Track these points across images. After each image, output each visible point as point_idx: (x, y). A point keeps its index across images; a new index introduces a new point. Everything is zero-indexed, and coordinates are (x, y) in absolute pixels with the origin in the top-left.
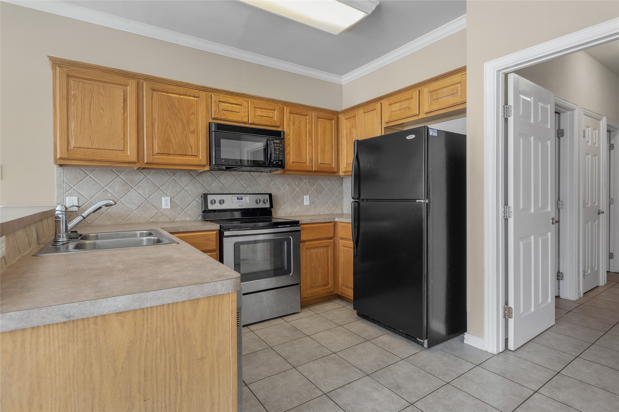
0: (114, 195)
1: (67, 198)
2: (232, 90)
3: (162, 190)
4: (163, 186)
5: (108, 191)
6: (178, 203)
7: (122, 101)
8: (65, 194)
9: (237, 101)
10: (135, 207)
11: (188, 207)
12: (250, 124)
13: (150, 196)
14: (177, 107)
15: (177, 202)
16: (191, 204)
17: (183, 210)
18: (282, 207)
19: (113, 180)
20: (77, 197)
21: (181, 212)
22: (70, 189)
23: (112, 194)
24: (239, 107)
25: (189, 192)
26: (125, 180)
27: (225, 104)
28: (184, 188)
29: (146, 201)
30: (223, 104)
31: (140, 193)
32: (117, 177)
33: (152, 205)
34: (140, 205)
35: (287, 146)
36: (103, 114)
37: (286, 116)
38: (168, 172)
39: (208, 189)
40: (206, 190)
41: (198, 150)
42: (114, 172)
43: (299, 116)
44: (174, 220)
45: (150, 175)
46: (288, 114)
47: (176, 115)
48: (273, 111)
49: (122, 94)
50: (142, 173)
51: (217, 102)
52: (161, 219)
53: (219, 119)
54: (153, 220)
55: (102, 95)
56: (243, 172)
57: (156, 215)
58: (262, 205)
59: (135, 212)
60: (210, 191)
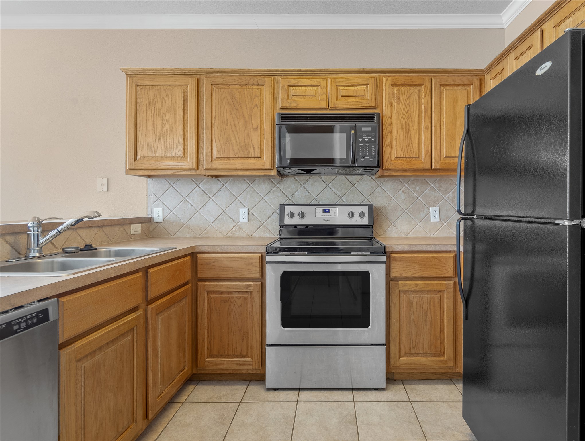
0: (194, 206)
1: (154, 208)
2: (304, 68)
3: (240, 200)
4: (240, 196)
5: (188, 202)
6: (256, 216)
7: (183, 103)
8: (153, 205)
9: (312, 81)
10: (212, 219)
11: (267, 221)
12: (330, 109)
13: (227, 208)
14: (238, 101)
15: (255, 215)
16: (271, 217)
17: (262, 224)
18: (394, 224)
19: (193, 190)
20: (162, 208)
21: (260, 227)
22: (157, 200)
23: (191, 205)
24: (315, 88)
25: (268, 202)
26: (204, 190)
27: (297, 88)
28: (263, 197)
29: (224, 212)
30: (294, 88)
31: (218, 204)
32: (197, 186)
33: (229, 217)
34: (217, 218)
35: (386, 134)
36: (165, 119)
37: (385, 91)
38: (246, 180)
39: (291, 198)
40: (289, 200)
41: (262, 151)
42: (194, 182)
43: (408, 87)
44: (251, 236)
45: (227, 183)
46: (389, 88)
47: (237, 110)
48: (365, 87)
49: (183, 95)
50: (220, 181)
51: (286, 86)
52: (237, 233)
53: (288, 108)
54: (230, 234)
55: (165, 99)
56: (336, 176)
57: (233, 229)
58: (357, 220)
59: (212, 224)
60: (293, 201)
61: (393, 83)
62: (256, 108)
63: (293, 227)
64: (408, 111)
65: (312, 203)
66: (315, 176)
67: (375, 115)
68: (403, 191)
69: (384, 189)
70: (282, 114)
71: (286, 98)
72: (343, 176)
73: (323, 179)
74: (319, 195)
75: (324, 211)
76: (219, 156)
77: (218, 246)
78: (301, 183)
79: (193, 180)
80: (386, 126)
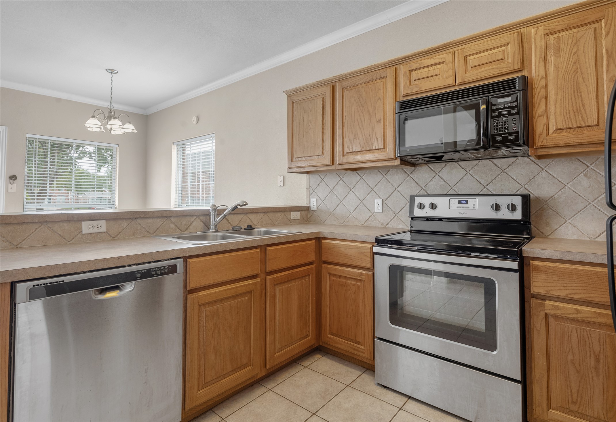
0: (338, 197)
1: (311, 199)
2: (426, 48)
3: (375, 191)
4: (376, 187)
5: (334, 193)
6: (390, 207)
7: (322, 109)
8: (311, 196)
9: (435, 59)
10: (352, 209)
11: (401, 212)
12: (458, 85)
13: (364, 198)
14: (364, 98)
15: (389, 205)
16: (404, 208)
17: (396, 215)
18: (570, 221)
19: (337, 183)
20: (316, 199)
21: (393, 218)
22: (313, 192)
23: (337, 196)
24: (439, 66)
25: (402, 193)
26: (346, 182)
27: (419, 71)
28: (396, 188)
29: (362, 203)
30: (416, 72)
31: (356, 195)
32: (340, 180)
33: (366, 207)
34: (356, 208)
35: (538, 101)
36: (310, 125)
37: (535, 44)
38: (381, 171)
39: (425, 189)
40: (423, 190)
41: (384, 142)
42: (338, 175)
43: (575, 30)
44: (386, 226)
45: (364, 175)
46: (541, 40)
47: (363, 106)
48: (504, 48)
49: (322, 103)
50: (358, 174)
51: (408, 72)
52: (373, 223)
53: (410, 94)
54: (367, 224)
55: (310, 109)
56: (479, 161)
57: (370, 219)
58: (505, 214)
59: (352, 214)
60: (427, 191)
61: (547, 31)
62: (379, 101)
63: (426, 219)
64: (575, 63)
65: (449, 193)
66: (452, 163)
67: (517, 79)
68: (586, 175)
69: (551, 173)
70: (401, 103)
71: (408, 84)
72: (488, 160)
73: (462, 166)
74: (457, 184)
75: (460, 202)
76: (349, 151)
77: (337, 233)
78: (436, 172)
79: (337, 174)
80: (538, 91)
